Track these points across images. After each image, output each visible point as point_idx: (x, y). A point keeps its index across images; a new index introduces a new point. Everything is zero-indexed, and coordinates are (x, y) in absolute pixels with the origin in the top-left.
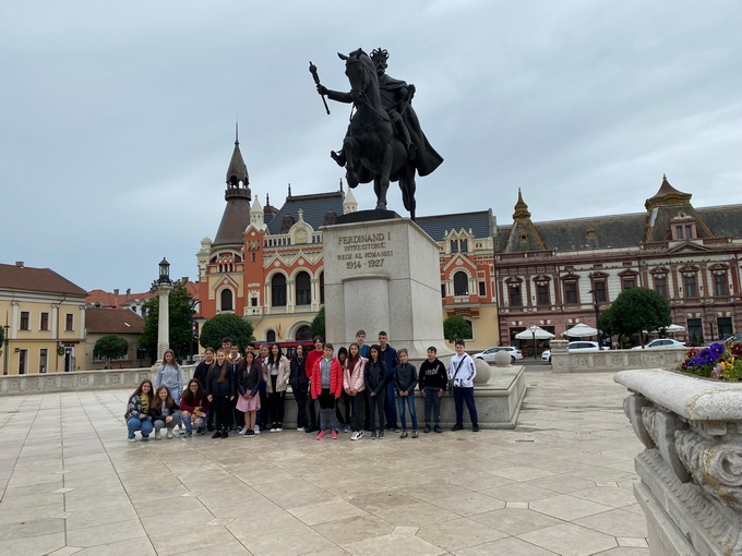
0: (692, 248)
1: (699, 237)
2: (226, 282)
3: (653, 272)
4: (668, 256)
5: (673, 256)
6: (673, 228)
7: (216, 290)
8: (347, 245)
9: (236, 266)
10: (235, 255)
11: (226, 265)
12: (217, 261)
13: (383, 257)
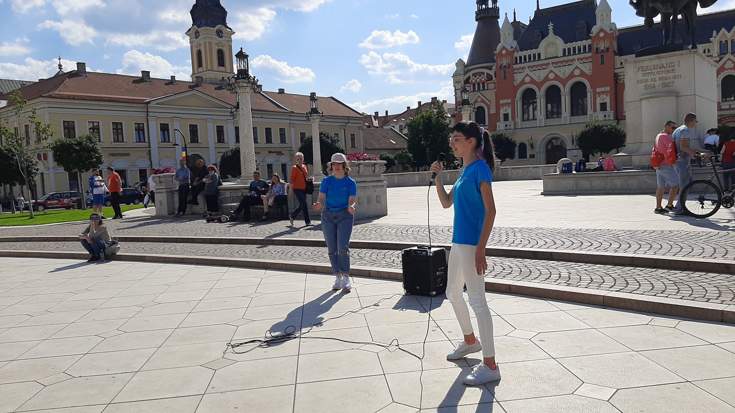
2: (479, 100)
8: (644, 72)
9: (488, 84)
10: (487, 73)
11: (479, 84)
12: (470, 81)
13: (673, 80)
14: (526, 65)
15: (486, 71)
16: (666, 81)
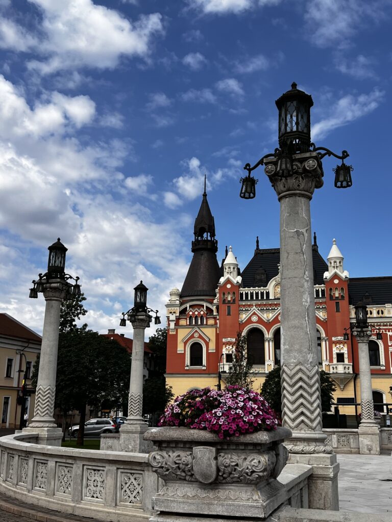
2: (196, 335)
7: (185, 343)
9: (207, 319)
10: (207, 307)
11: (196, 317)
12: (187, 313)
14: (254, 303)
15: (205, 304)
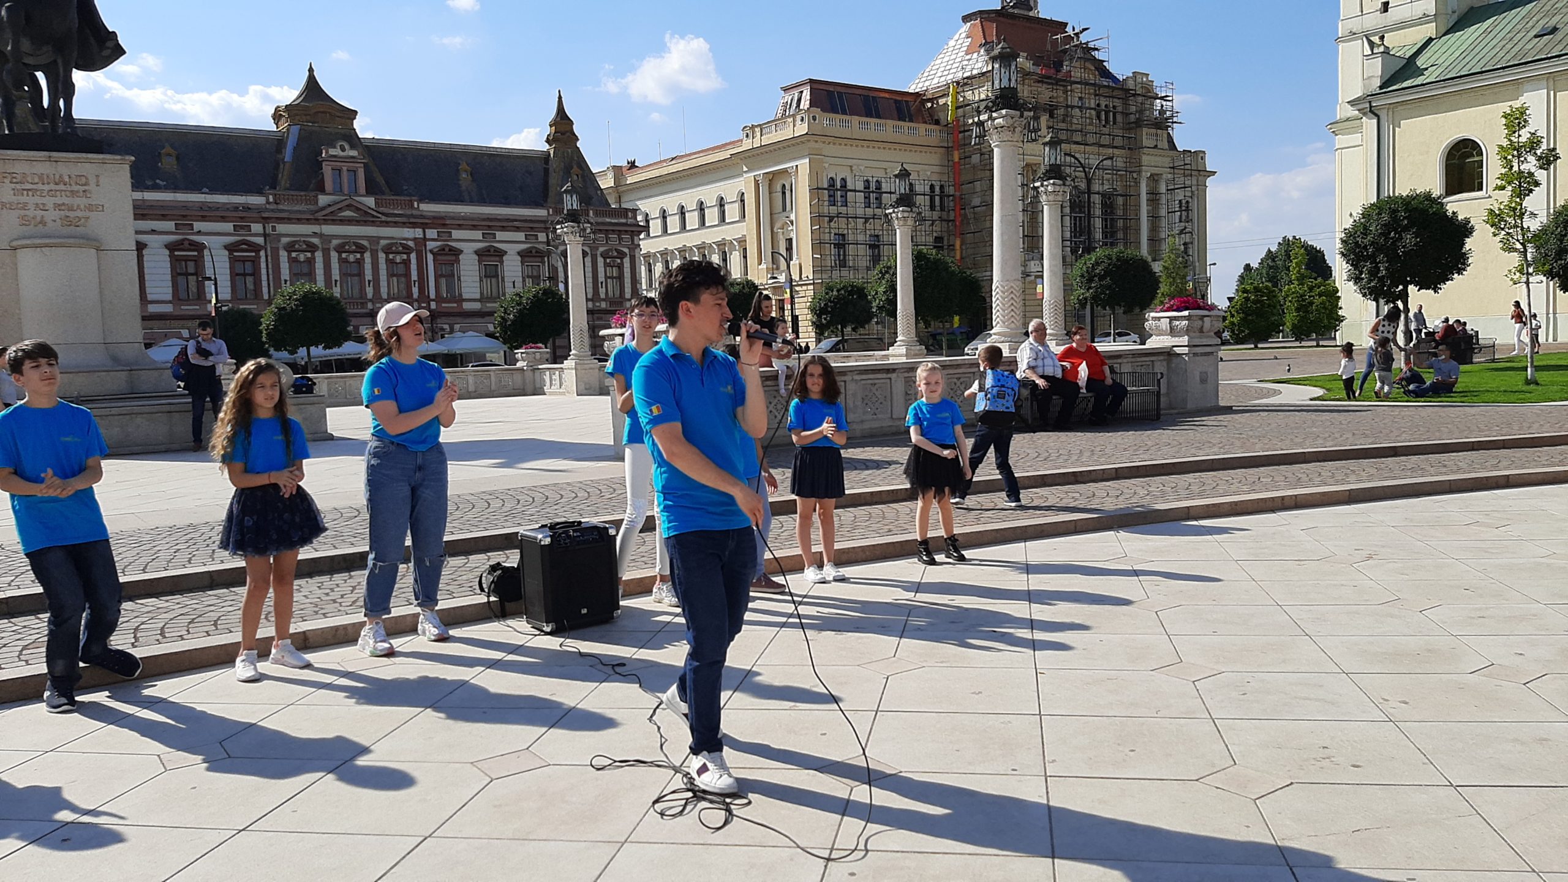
0: (358, 209)
1: (369, 192)
3: (290, 248)
4: (316, 221)
5: (326, 222)
6: (327, 170)
8: (18, 186)
13: (87, 214)
16: (71, 214)
